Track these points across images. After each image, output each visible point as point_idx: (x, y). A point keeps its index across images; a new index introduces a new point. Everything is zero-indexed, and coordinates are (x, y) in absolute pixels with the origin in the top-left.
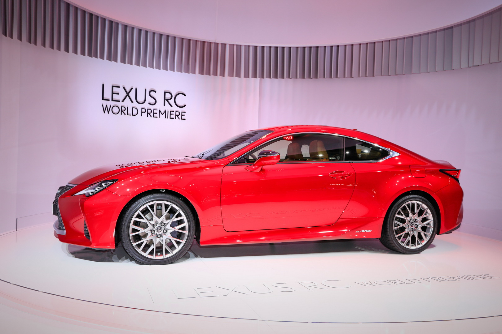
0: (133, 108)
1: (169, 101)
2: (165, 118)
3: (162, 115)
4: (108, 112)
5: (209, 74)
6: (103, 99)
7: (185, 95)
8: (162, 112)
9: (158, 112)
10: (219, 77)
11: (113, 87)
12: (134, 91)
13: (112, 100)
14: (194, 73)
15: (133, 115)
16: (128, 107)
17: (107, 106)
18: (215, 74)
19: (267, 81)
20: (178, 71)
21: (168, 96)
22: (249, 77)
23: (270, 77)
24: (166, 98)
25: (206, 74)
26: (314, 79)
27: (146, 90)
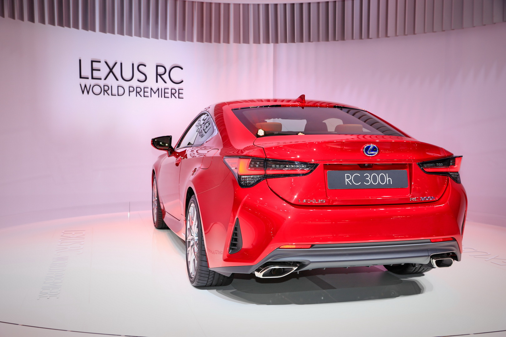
0: (118, 87)
1: (163, 76)
2: (159, 97)
3: (155, 93)
4: (88, 93)
5: (210, 42)
6: (81, 77)
7: (182, 69)
8: (155, 90)
9: (149, 90)
10: (223, 45)
11: (92, 62)
12: (118, 66)
13: (93, 78)
14: (192, 40)
15: (118, 95)
16: (112, 86)
17: (85, 86)
18: (218, 41)
19: (283, 47)
20: (171, 39)
21: (161, 70)
22: (259, 43)
23: (286, 42)
24: (158, 73)
25: (206, 41)
26: (341, 42)
27: (133, 64)
